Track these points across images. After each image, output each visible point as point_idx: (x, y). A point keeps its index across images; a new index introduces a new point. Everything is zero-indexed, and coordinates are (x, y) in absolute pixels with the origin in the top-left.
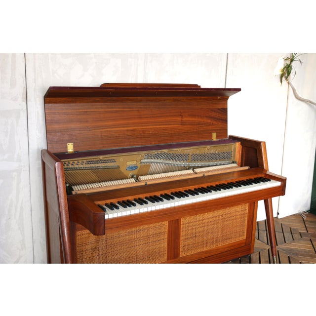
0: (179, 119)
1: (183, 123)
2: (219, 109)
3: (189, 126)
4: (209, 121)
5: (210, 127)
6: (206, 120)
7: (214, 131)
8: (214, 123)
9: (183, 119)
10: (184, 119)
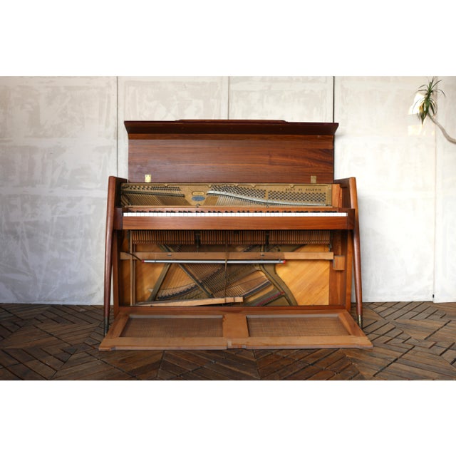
0: (267, 158)
1: (271, 163)
2: (320, 150)
3: (279, 167)
4: (307, 162)
5: (308, 169)
6: (301, 161)
7: (314, 174)
8: (314, 164)
9: (272, 159)
10: (274, 159)
